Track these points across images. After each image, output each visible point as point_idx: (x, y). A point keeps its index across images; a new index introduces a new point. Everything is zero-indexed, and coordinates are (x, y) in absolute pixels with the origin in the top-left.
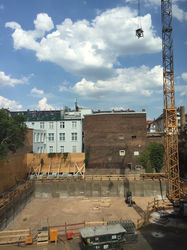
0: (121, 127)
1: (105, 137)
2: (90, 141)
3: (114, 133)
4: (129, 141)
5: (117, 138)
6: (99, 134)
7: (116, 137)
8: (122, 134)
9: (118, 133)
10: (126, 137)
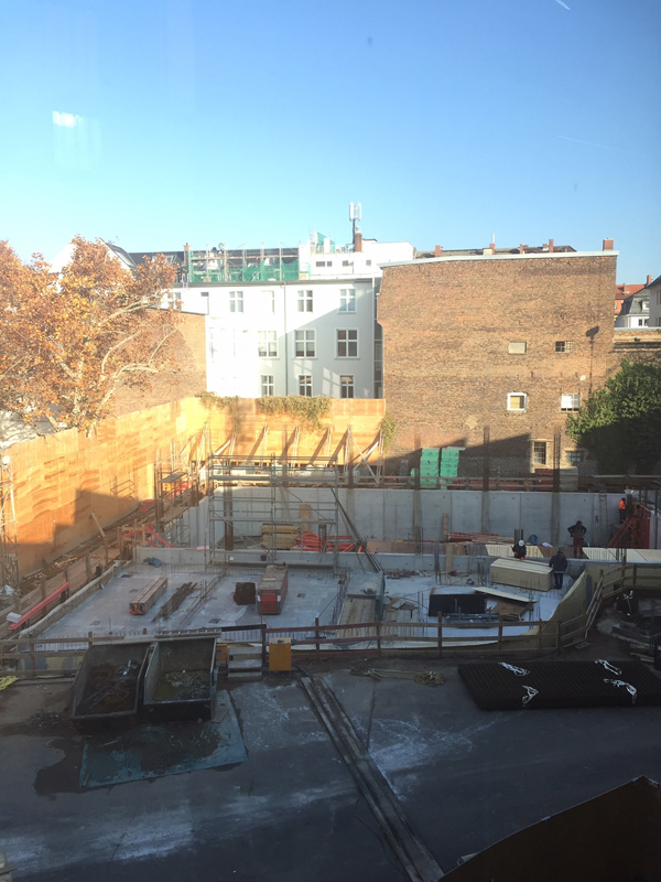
0: (518, 310)
1: (456, 346)
2: (402, 359)
3: (488, 331)
4: (545, 361)
5: (501, 349)
6: (435, 333)
7: (495, 346)
8: (520, 335)
9: (504, 330)
10: (533, 346)
